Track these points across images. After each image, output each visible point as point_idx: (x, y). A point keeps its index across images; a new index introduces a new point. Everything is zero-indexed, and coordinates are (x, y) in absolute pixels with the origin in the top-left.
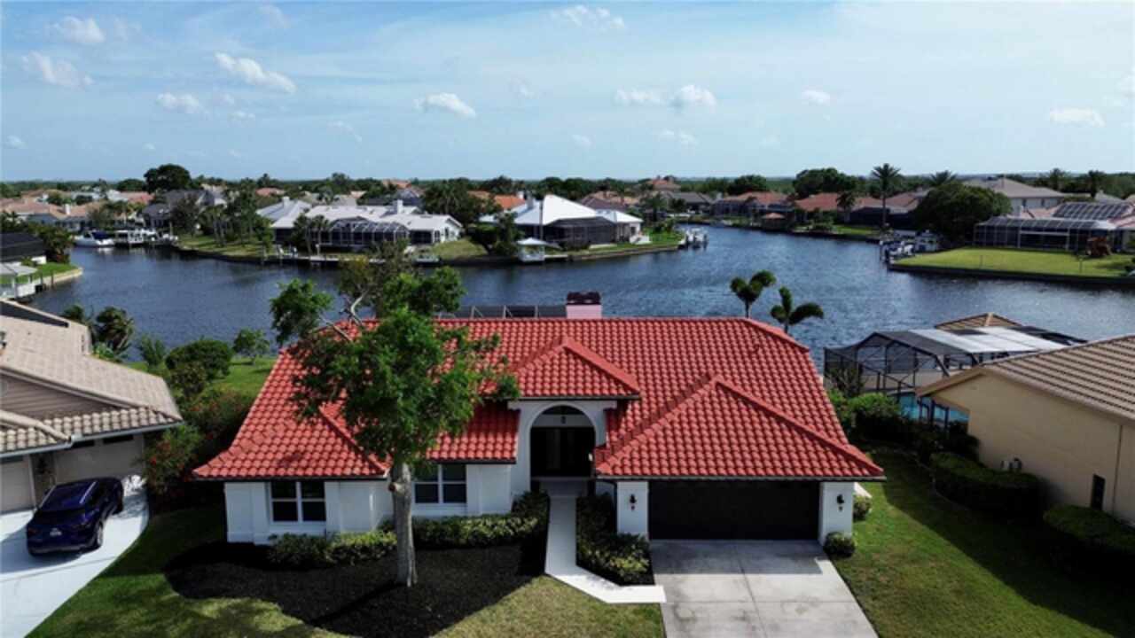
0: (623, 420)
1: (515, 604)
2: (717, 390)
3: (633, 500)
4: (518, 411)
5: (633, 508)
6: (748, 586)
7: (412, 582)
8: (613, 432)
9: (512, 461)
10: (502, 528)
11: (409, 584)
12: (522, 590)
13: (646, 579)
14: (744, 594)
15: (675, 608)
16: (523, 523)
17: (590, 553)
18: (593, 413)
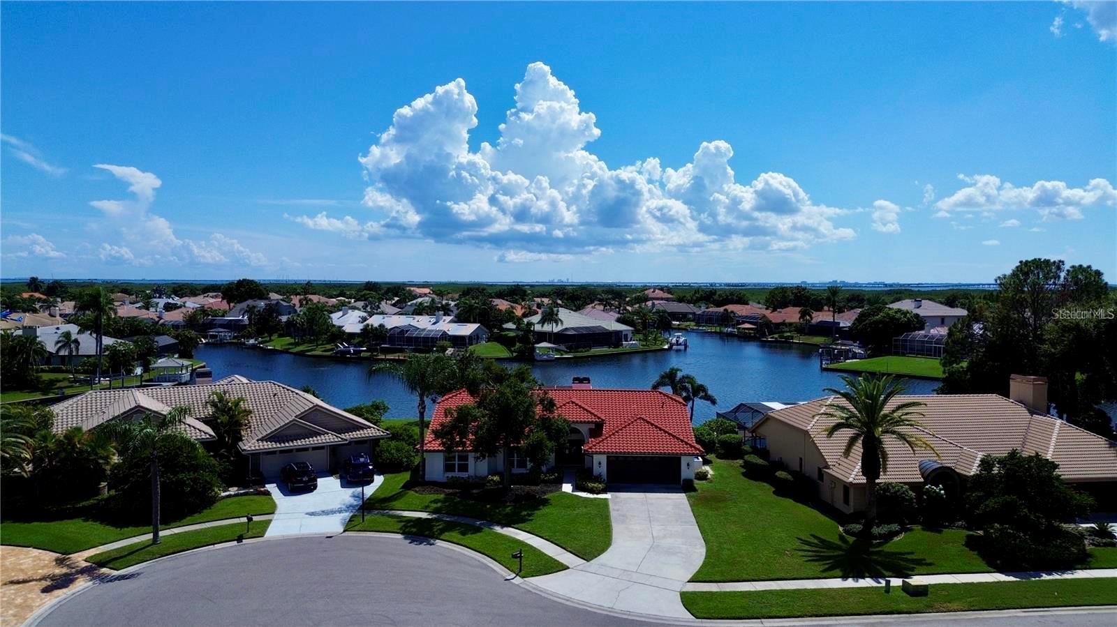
2: (640, 421)
3: (600, 463)
5: (600, 467)
6: (645, 495)
13: (603, 492)
14: (643, 497)
15: (614, 500)
18: (584, 429)
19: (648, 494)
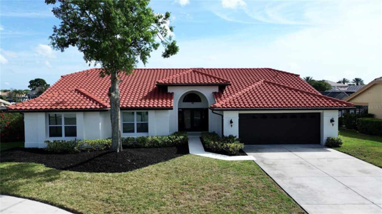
0: (222, 95)
1: (176, 161)
2: (264, 83)
3: (231, 122)
4: (173, 93)
5: (232, 126)
6: (296, 155)
7: (120, 151)
8: (218, 98)
9: (171, 108)
10: (166, 139)
11: (118, 151)
12: (179, 158)
13: (242, 154)
15: (263, 162)
16: (176, 138)
17: (212, 143)
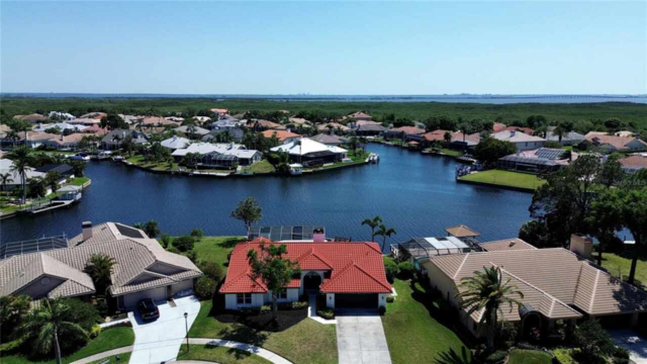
1: (301, 324)
2: (354, 267)
4: (301, 274)
5: (330, 300)
6: (357, 320)
12: (302, 321)
13: (333, 318)
14: (356, 321)
15: (339, 325)
16: (301, 304)
18: (321, 274)
19: (359, 317)
